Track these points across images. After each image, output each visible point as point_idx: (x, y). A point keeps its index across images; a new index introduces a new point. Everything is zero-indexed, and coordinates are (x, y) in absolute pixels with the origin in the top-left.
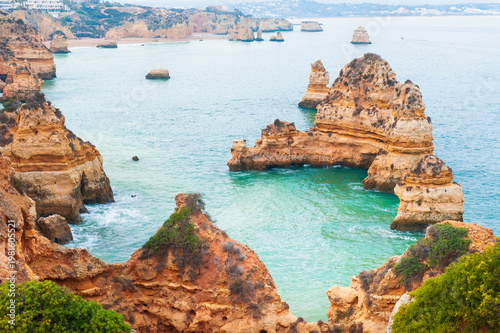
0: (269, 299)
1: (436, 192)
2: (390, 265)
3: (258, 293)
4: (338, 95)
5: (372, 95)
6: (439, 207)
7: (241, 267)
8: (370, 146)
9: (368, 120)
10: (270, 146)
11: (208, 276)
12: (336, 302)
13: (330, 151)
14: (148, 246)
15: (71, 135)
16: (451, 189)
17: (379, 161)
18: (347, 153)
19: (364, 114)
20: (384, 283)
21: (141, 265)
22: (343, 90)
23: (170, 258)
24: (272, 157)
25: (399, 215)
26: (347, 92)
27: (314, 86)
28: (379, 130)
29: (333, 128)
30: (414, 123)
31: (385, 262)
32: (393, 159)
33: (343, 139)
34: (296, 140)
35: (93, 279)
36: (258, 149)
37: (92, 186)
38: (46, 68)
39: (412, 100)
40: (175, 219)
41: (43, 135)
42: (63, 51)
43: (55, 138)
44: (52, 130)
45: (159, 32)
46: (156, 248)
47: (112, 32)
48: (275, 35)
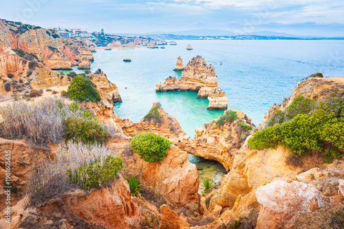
0: (181, 132)
1: (220, 99)
2: (214, 122)
3: (178, 130)
4: (189, 68)
5: (199, 69)
6: (221, 103)
7: (173, 123)
8: (198, 84)
9: (198, 76)
10: (168, 84)
11: (163, 126)
12: (197, 132)
13: (186, 86)
14: (145, 117)
15: (109, 82)
16: (224, 98)
17: (202, 89)
18: (191, 86)
19: (196, 74)
20: (213, 127)
21: (144, 123)
22: (190, 67)
23: (152, 121)
24: (169, 88)
25: (209, 106)
26: (191, 68)
27: (178, 64)
28: (201, 79)
29: (187, 79)
30: (212, 78)
31: (212, 121)
32: (206, 88)
33: (190, 82)
34: (176, 82)
35: (130, 127)
36: (164, 85)
37: (116, 97)
38: (91, 57)
39: (212, 70)
40: (153, 110)
41: (101, 82)
42: (94, 51)
43: (105, 83)
44: (104, 80)
45: (125, 45)
46: (148, 118)
47: (109, 45)
48: (162, 46)
